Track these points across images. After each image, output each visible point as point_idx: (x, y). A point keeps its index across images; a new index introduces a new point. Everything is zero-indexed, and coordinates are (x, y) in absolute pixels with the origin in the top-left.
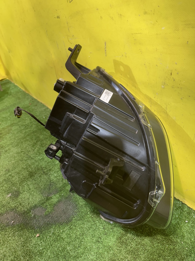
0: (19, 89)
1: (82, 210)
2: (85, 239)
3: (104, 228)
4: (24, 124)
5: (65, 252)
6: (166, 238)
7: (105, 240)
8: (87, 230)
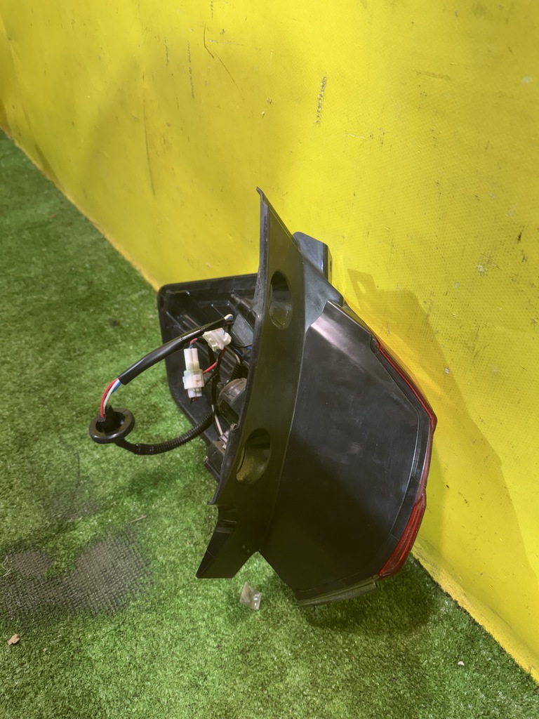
0: (24, 160)
1: (162, 581)
2: (159, 672)
3: (218, 646)
4: (25, 275)
5: (91, 706)
6: (395, 705)
7: (217, 686)
8: (167, 646)
